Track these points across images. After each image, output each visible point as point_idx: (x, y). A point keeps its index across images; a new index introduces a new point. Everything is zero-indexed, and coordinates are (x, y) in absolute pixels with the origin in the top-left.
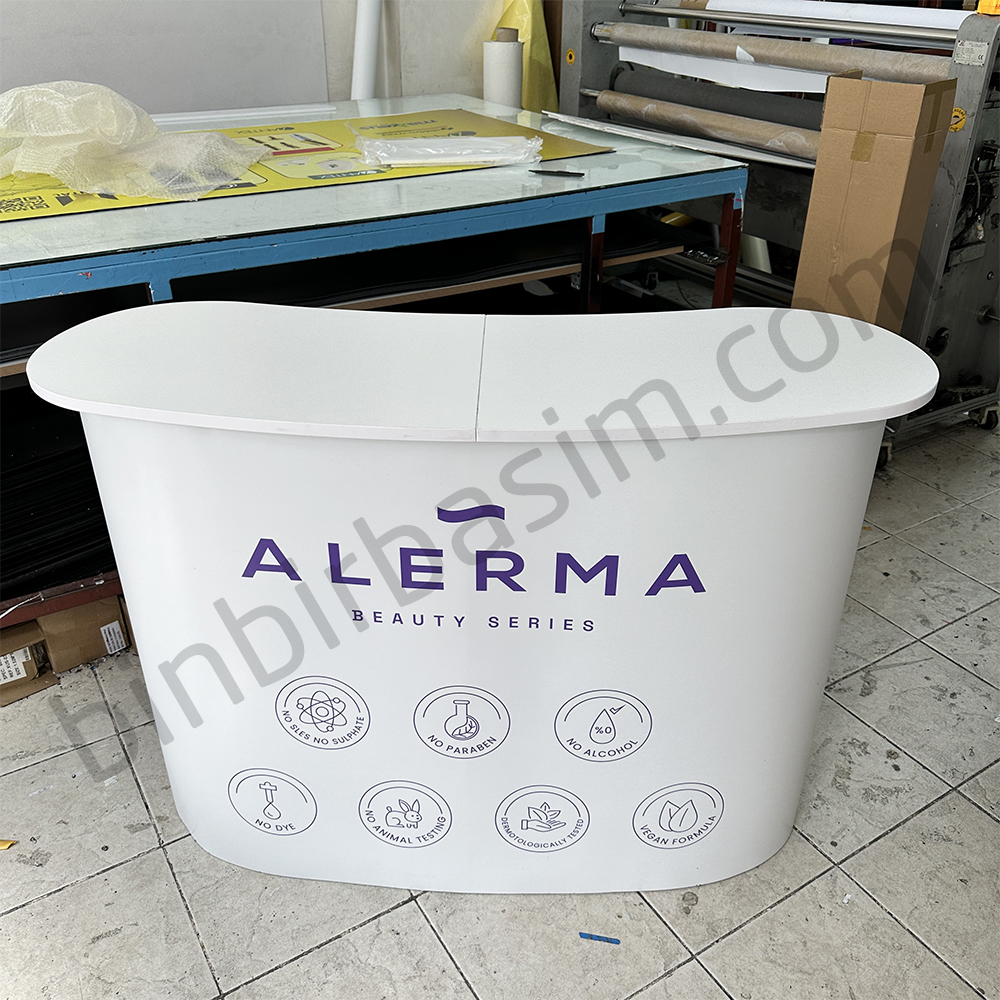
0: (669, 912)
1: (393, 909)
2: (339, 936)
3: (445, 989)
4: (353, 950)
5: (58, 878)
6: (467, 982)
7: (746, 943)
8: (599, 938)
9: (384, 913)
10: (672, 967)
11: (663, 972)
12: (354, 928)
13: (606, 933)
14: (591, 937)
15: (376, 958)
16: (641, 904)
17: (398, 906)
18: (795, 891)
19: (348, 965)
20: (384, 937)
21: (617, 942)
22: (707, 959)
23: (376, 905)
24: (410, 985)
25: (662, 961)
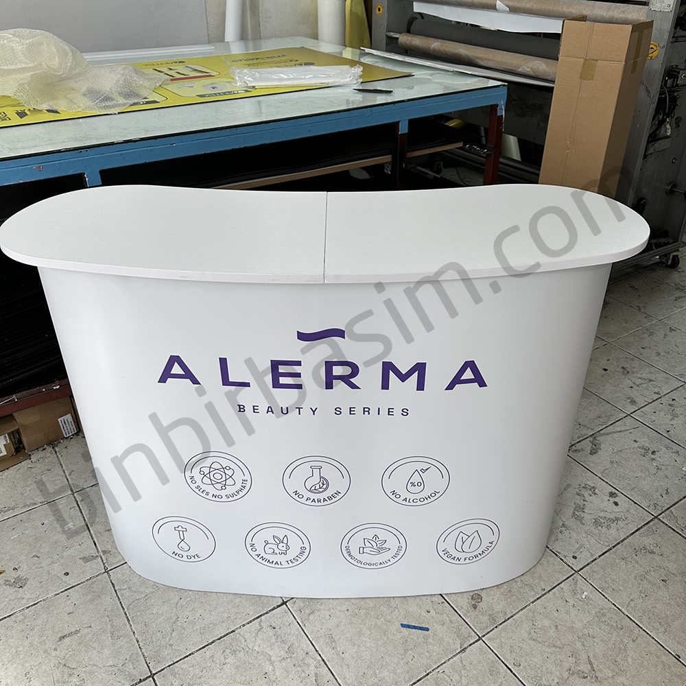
0: (462, 608)
1: (270, 611)
2: (233, 631)
3: (308, 665)
4: (243, 640)
5: (33, 596)
6: (323, 660)
7: (516, 628)
8: (414, 627)
9: (264, 614)
10: (466, 646)
11: (459, 650)
12: (244, 625)
13: (419, 623)
14: (409, 626)
15: (259, 646)
16: (443, 602)
17: (274, 609)
18: (549, 591)
19: (240, 651)
20: (265, 631)
21: (427, 629)
22: (489, 639)
23: (259, 608)
24: (284, 663)
25: (458, 642)
